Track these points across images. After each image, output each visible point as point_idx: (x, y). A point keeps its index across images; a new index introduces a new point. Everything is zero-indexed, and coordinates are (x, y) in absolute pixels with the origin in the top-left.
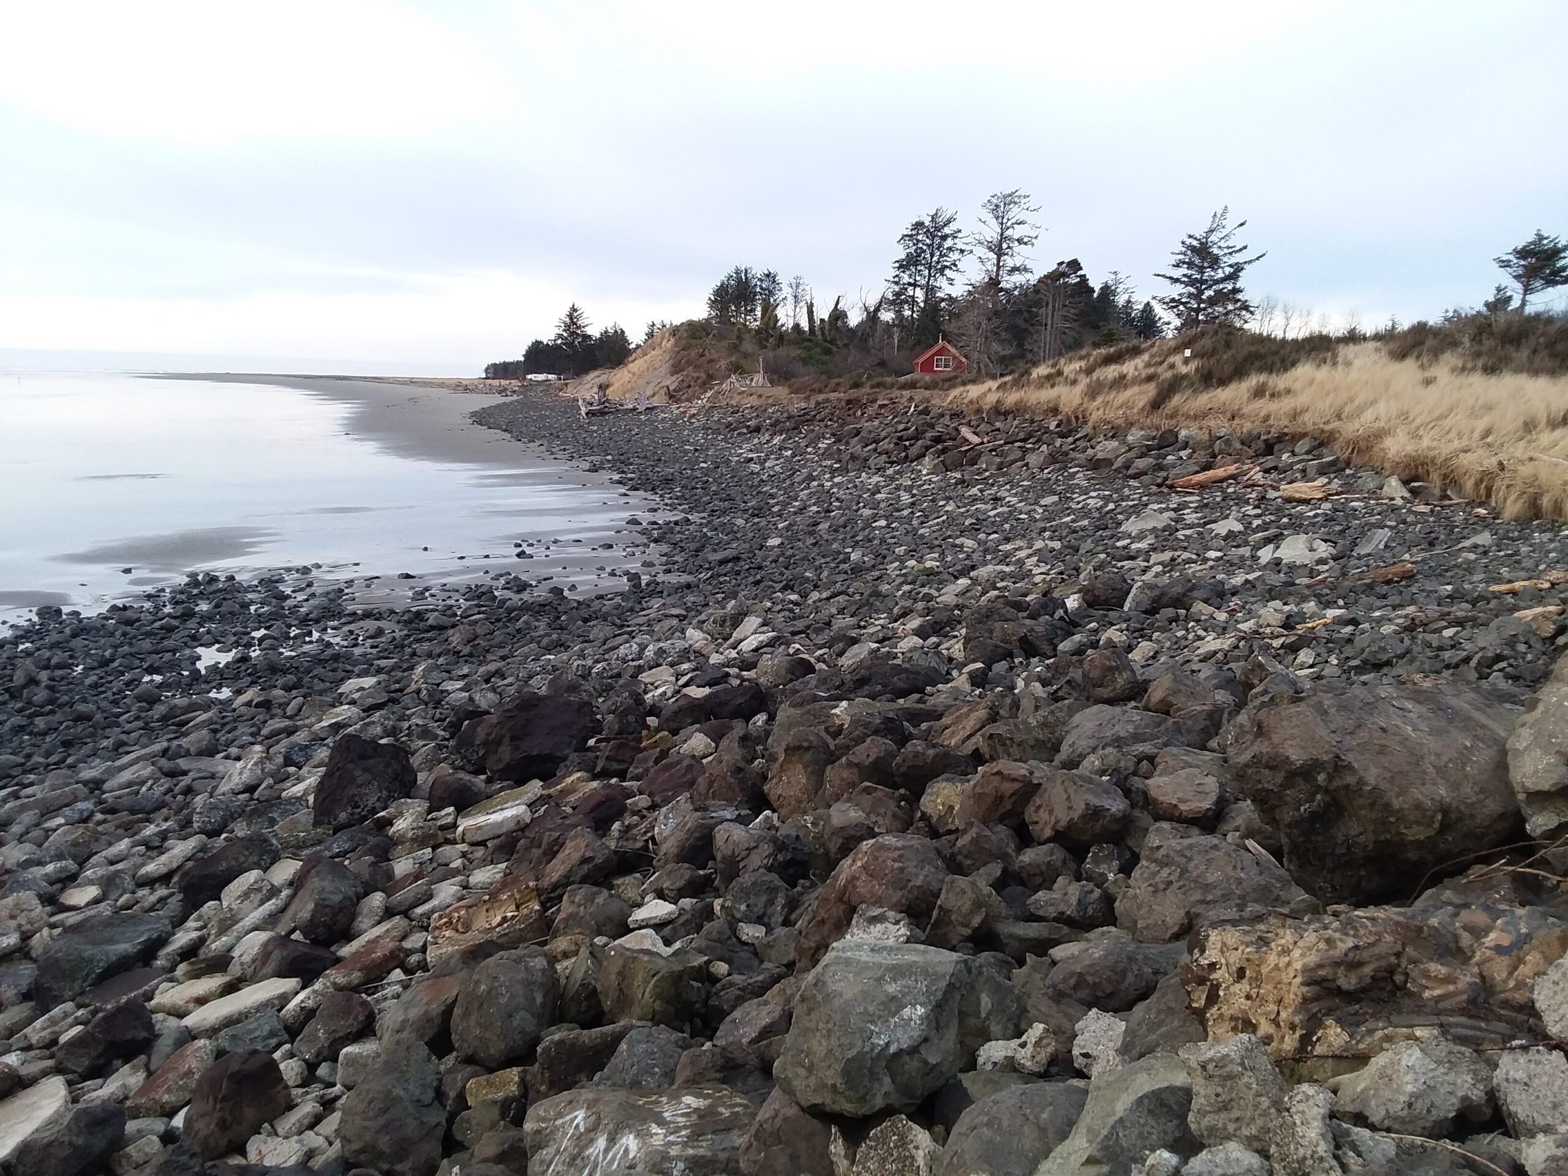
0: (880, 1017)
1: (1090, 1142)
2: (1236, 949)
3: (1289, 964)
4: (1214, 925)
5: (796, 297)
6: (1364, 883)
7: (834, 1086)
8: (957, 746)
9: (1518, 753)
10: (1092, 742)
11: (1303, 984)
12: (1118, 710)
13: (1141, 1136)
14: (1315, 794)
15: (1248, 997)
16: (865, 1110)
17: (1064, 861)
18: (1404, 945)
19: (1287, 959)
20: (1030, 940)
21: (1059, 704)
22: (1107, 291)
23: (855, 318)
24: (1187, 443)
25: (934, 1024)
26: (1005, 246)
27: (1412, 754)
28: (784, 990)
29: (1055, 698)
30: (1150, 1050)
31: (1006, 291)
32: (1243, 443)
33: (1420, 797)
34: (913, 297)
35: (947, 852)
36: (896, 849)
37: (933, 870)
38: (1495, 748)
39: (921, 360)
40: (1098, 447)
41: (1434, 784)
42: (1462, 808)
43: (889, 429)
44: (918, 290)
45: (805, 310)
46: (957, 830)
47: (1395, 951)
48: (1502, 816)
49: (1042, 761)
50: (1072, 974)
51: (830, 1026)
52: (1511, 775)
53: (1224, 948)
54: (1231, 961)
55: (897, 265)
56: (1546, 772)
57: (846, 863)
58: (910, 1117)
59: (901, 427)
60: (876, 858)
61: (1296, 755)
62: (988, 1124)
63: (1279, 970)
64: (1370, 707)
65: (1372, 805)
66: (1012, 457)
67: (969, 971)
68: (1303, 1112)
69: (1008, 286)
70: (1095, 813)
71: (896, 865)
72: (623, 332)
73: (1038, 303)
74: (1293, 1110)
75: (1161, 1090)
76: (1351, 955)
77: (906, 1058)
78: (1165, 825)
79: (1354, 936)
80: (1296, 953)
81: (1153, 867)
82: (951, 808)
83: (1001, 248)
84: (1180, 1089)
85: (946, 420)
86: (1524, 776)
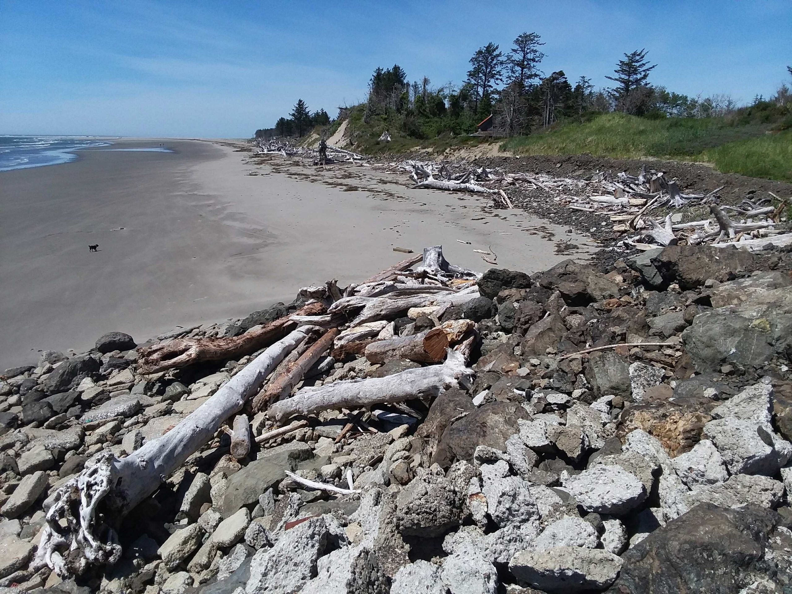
2: (649, 421)
3: (676, 428)
11: (683, 438)
19: (675, 426)
22: (579, 88)
26: (525, 63)
31: (527, 87)
34: (477, 92)
44: (479, 87)
53: (642, 420)
54: (646, 427)
55: (469, 74)
63: (671, 431)
72: (325, 112)
73: (542, 94)
80: (680, 423)
83: (524, 65)
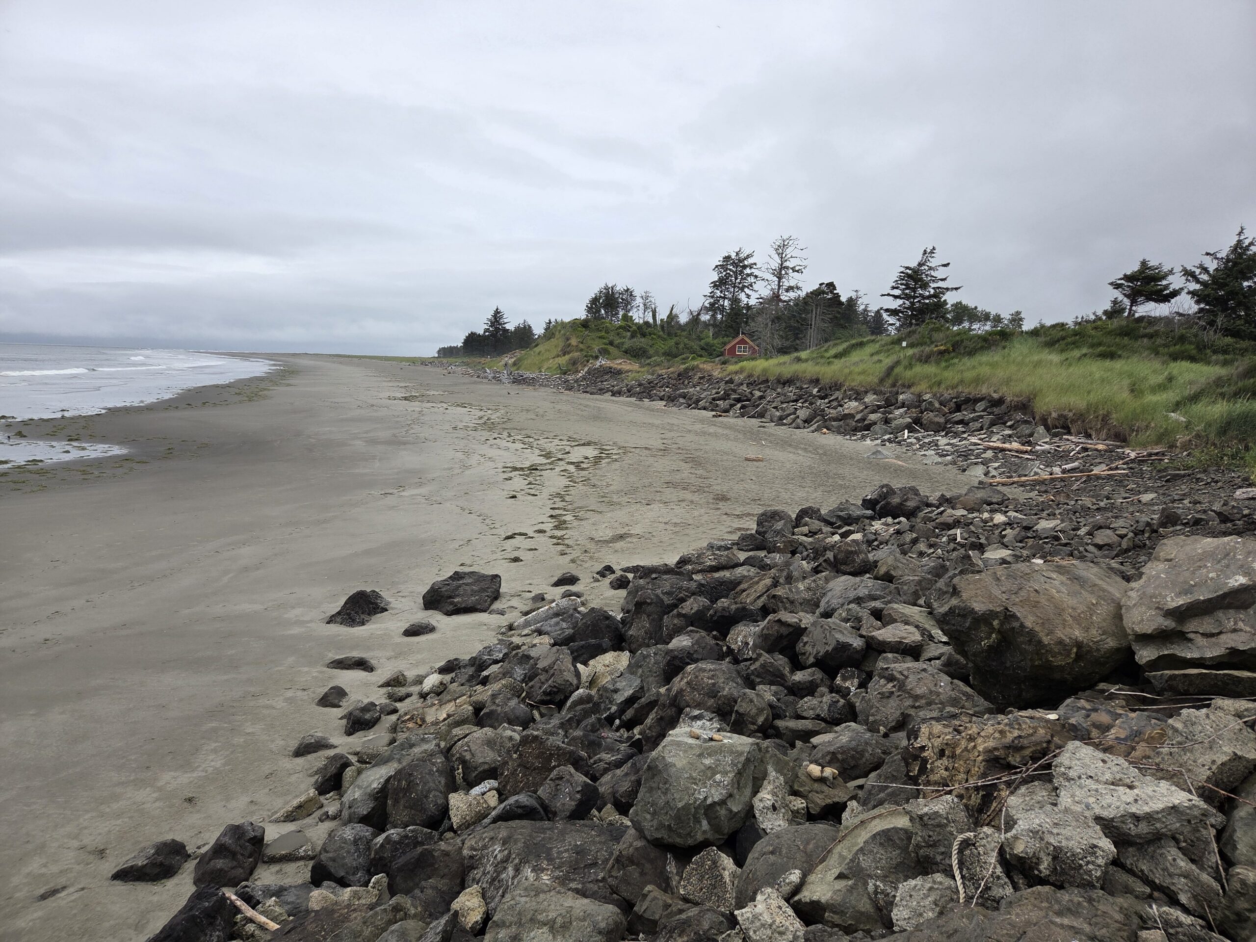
0: (700, 780)
1: (840, 864)
2: (939, 737)
3: (975, 747)
4: (924, 721)
5: (645, 305)
6: (1024, 694)
7: (669, 826)
8: (751, 604)
9: (1129, 608)
10: (841, 601)
11: (983, 760)
12: (858, 579)
13: (874, 860)
14: (990, 634)
15: (946, 769)
16: (690, 842)
17: (822, 680)
18: (1052, 736)
19: (973, 744)
20: (799, 731)
21: (819, 576)
22: (852, 302)
23: (683, 319)
24: (904, 403)
25: (736, 786)
26: (783, 272)
27: (1056, 607)
28: (635, 764)
29: (816, 571)
30: (881, 803)
31: (785, 301)
32: (941, 404)
33: (1062, 636)
34: (723, 306)
35: (744, 673)
36: (710, 670)
37: (735, 685)
38: (1112, 605)
39: (728, 347)
40: (846, 406)
41: (1071, 628)
42: (1091, 644)
43: (705, 393)
44: (726, 301)
45: (651, 314)
46: (751, 659)
47: (1046, 739)
48: (1118, 650)
49: (806, 612)
50: (829, 753)
51: (667, 786)
52: (1124, 622)
53: (931, 736)
54: (936, 745)
55: (712, 285)
56: (1148, 621)
57: (677, 679)
58: (720, 848)
59: (714, 391)
60: (697, 677)
61: (979, 607)
62: (772, 853)
63: (968, 751)
64: (1026, 576)
65: (1030, 641)
66: (788, 412)
67: (760, 750)
68: (984, 846)
69: (787, 299)
70: (843, 647)
71: (710, 681)
72: (530, 327)
73: (805, 311)
74: (978, 844)
75: (889, 830)
76: (1016, 742)
77: (718, 808)
78: (890, 655)
79: (1018, 729)
80: (980, 740)
81: (883, 681)
82: (747, 644)
83: (780, 274)
84: (901, 829)
85: (744, 387)
86: (1134, 623)
